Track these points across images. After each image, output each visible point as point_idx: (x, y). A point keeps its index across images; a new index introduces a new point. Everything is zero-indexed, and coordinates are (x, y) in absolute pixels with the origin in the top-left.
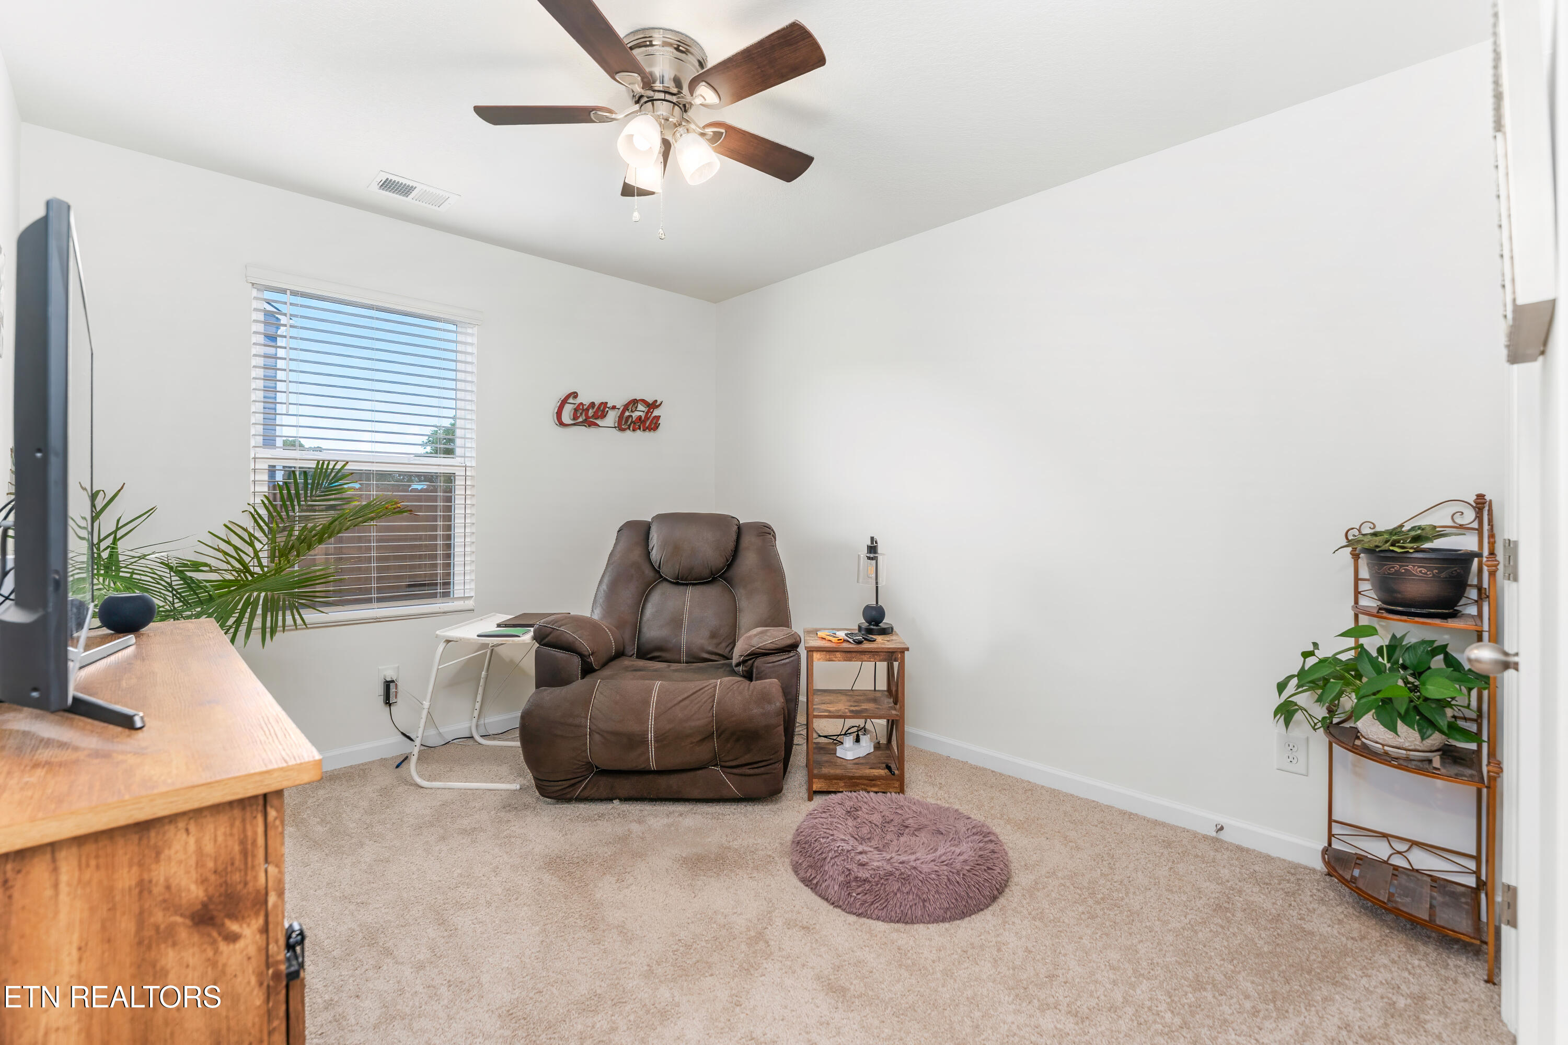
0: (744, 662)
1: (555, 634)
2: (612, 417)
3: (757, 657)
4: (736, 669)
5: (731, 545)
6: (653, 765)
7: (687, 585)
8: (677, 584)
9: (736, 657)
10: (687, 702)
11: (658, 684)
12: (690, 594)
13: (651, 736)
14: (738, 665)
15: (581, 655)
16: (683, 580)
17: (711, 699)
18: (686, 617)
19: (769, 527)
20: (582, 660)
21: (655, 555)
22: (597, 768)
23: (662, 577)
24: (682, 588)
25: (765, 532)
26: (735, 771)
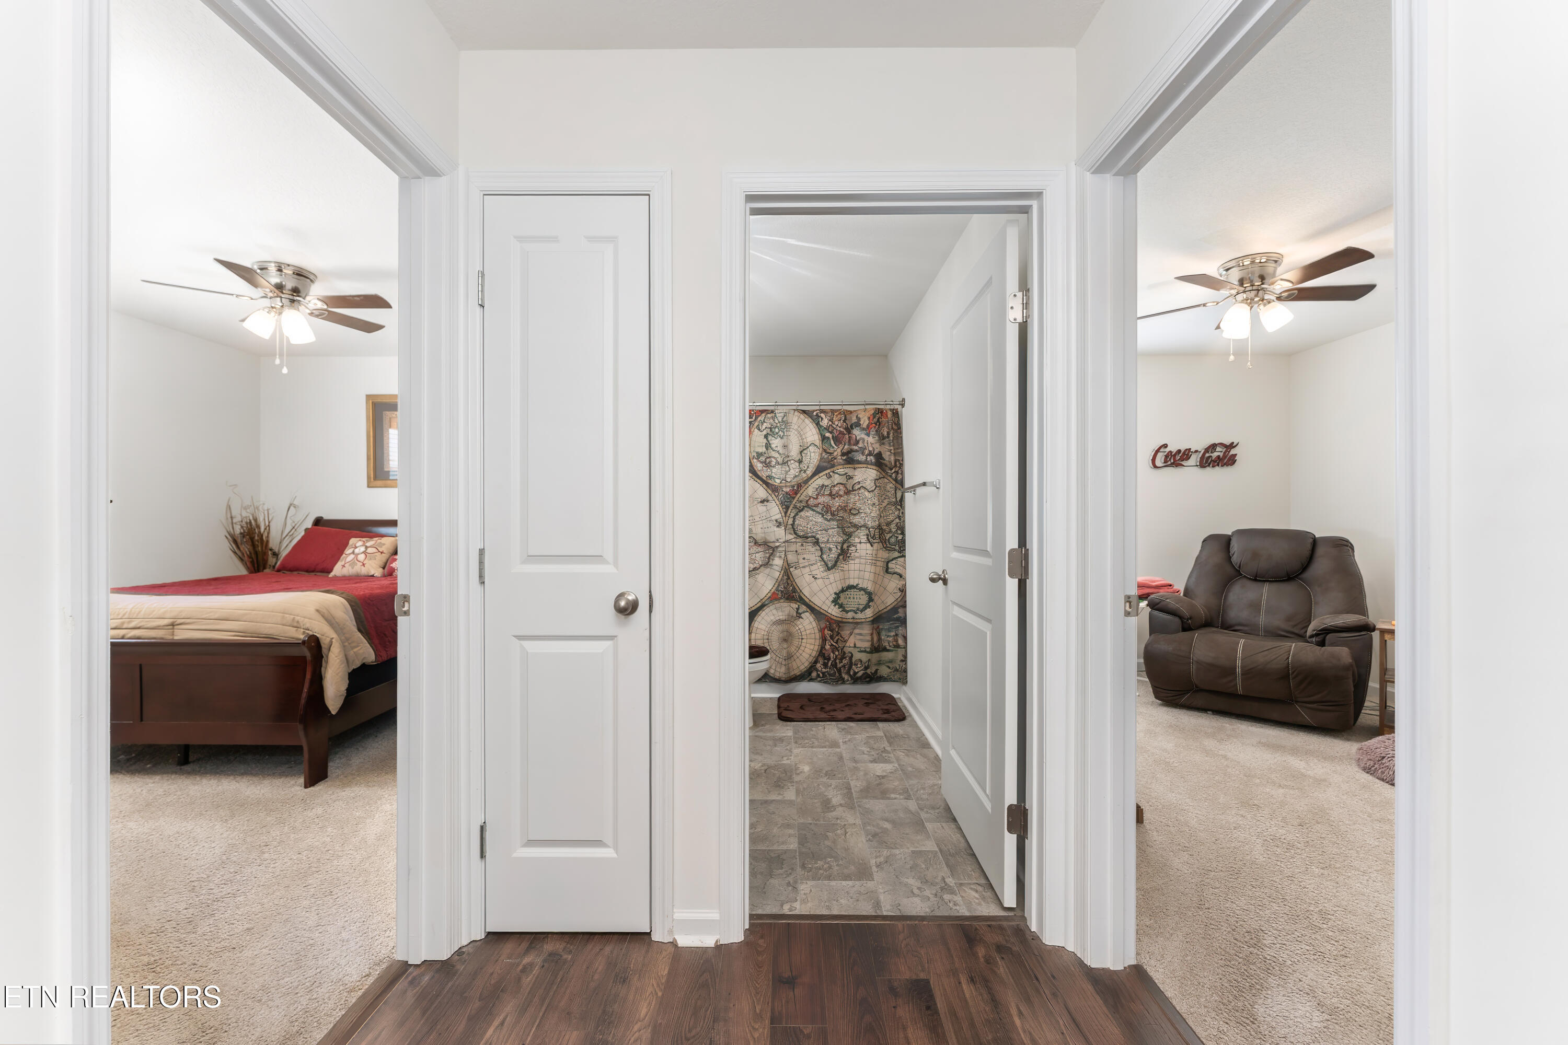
0: (1317, 635)
1: (1162, 603)
2: (1194, 460)
3: (1328, 634)
4: (1309, 640)
5: (1307, 553)
6: (1240, 691)
7: (1265, 581)
8: (1255, 580)
9: (1310, 630)
10: (1266, 653)
11: (1242, 641)
12: (1266, 590)
13: (1239, 670)
14: (1311, 636)
15: (1181, 617)
16: (1258, 578)
17: (1288, 653)
18: (1264, 602)
19: (1347, 541)
20: (1182, 622)
21: (1235, 559)
22: (1197, 687)
23: (1242, 575)
24: (1259, 584)
25: (1342, 546)
26: (1308, 705)
